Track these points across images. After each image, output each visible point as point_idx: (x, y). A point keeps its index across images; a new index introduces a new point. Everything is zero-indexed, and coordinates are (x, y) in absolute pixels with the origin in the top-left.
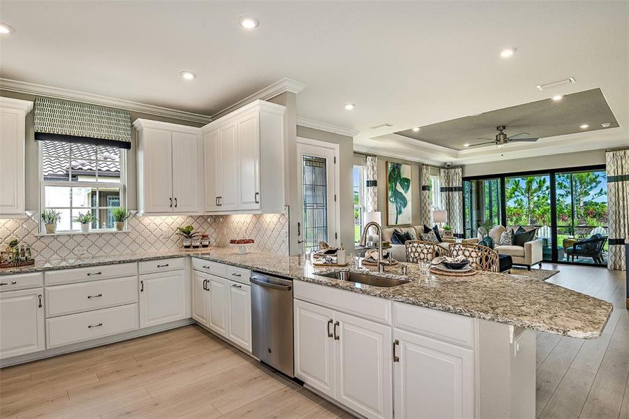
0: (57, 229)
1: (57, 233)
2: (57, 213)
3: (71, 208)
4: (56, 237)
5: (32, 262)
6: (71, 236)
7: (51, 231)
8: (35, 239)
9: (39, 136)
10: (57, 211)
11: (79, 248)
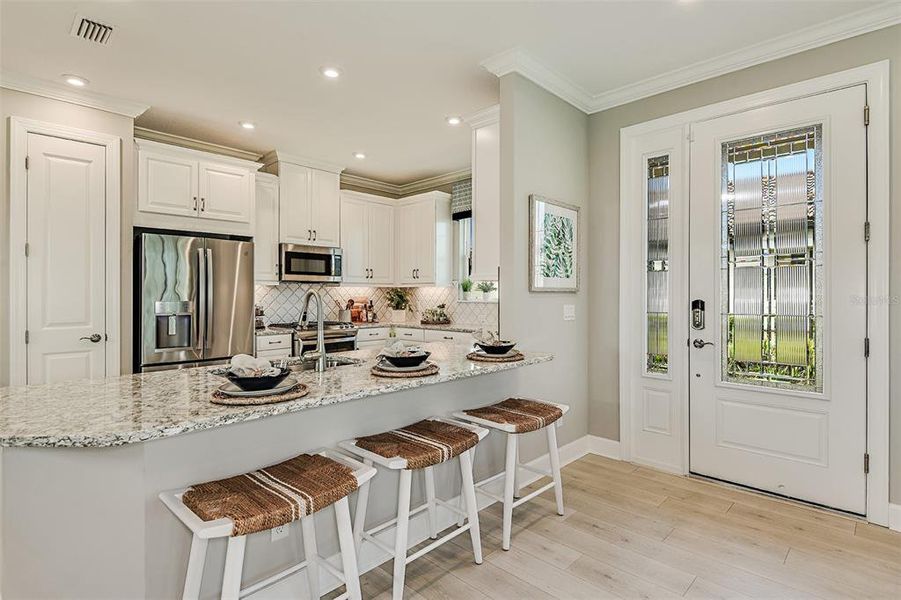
0: (470, 297)
1: (469, 300)
4: (467, 304)
6: (477, 303)
7: (465, 299)
8: (457, 305)
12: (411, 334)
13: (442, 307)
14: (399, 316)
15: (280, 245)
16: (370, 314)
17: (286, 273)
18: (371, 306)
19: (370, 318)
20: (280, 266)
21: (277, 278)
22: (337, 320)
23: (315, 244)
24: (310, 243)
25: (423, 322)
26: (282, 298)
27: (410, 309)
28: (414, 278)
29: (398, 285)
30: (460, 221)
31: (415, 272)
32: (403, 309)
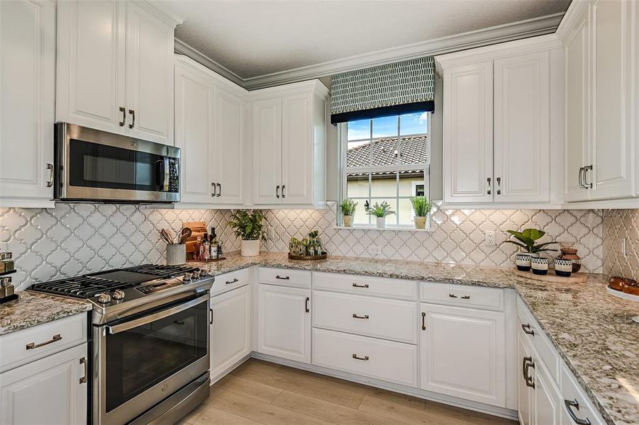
0: (354, 222)
1: (354, 227)
2: (355, 203)
3: (370, 198)
4: (351, 231)
5: (324, 256)
6: (366, 231)
7: (347, 224)
8: (333, 232)
9: (338, 119)
11: (373, 246)
12: (288, 278)
13: (314, 235)
14: (251, 249)
15: (58, 128)
16: (214, 249)
17: (71, 184)
18: (213, 236)
19: (214, 254)
20: (57, 169)
21: (50, 192)
22: (165, 264)
23: (132, 134)
24: (123, 131)
25: (291, 257)
26: (59, 232)
27: (263, 237)
28: (278, 197)
29: (249, 205)
30: (338, 124)
31: (280, 190)
32: (257, 238)
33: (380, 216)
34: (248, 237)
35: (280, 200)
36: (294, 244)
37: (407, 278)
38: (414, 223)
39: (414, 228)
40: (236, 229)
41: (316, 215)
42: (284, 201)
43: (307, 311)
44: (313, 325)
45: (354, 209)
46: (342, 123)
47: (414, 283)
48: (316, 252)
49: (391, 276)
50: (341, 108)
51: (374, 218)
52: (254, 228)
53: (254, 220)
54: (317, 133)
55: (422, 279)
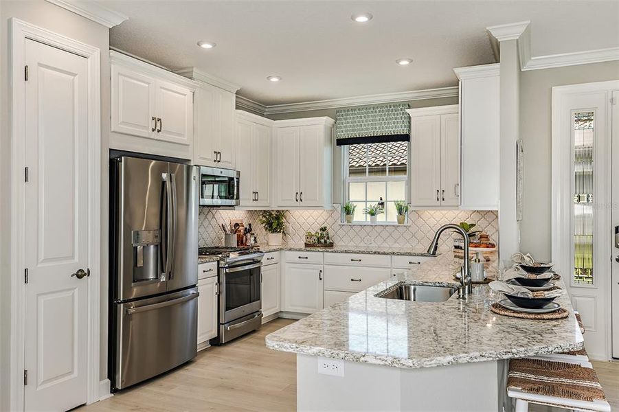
0: (354, 220)
1: (354, 223)
3: (366, 201)
4: (352, 227)
5: (331, 245)
6: (363, 226)
7: (349, 222)
8: (339, 227)
9: (340, 142)
10: (355, 204)
11: (368, 237)
12: (307, 258)
13: (324, 229)
14: (275, 239)
16: (252, 238)
17: (201, 197)
18: (251, 229)
22: (224, 246)
23: (220, 166)
24: (216, 165)
25: (307, 245)
27: (283, 232)
28: (297, 200)
29: (274, 207)
30: (342, 146)
31: (298, 195)
32: (280, 232)
33: (373, 214)
34: (275, 231)
35: (298, 204)
36: (309, 236)
37: (384, 254)
38: (396, 220)
39: (397, 224)
40: (264, 225)
41: (325, 215)
42: (302, 204)
43: (321, 279)
44: (325, 289)
45: (353, 210)
46: (345, 146)
47: (389, 256)
48: (325, 242)
49: (375, 253)
50: (344, 135)
51: (369, 216)
52: (278, 225)
53: (278, 218)
54: (327, 152)
55: (394, 254)
